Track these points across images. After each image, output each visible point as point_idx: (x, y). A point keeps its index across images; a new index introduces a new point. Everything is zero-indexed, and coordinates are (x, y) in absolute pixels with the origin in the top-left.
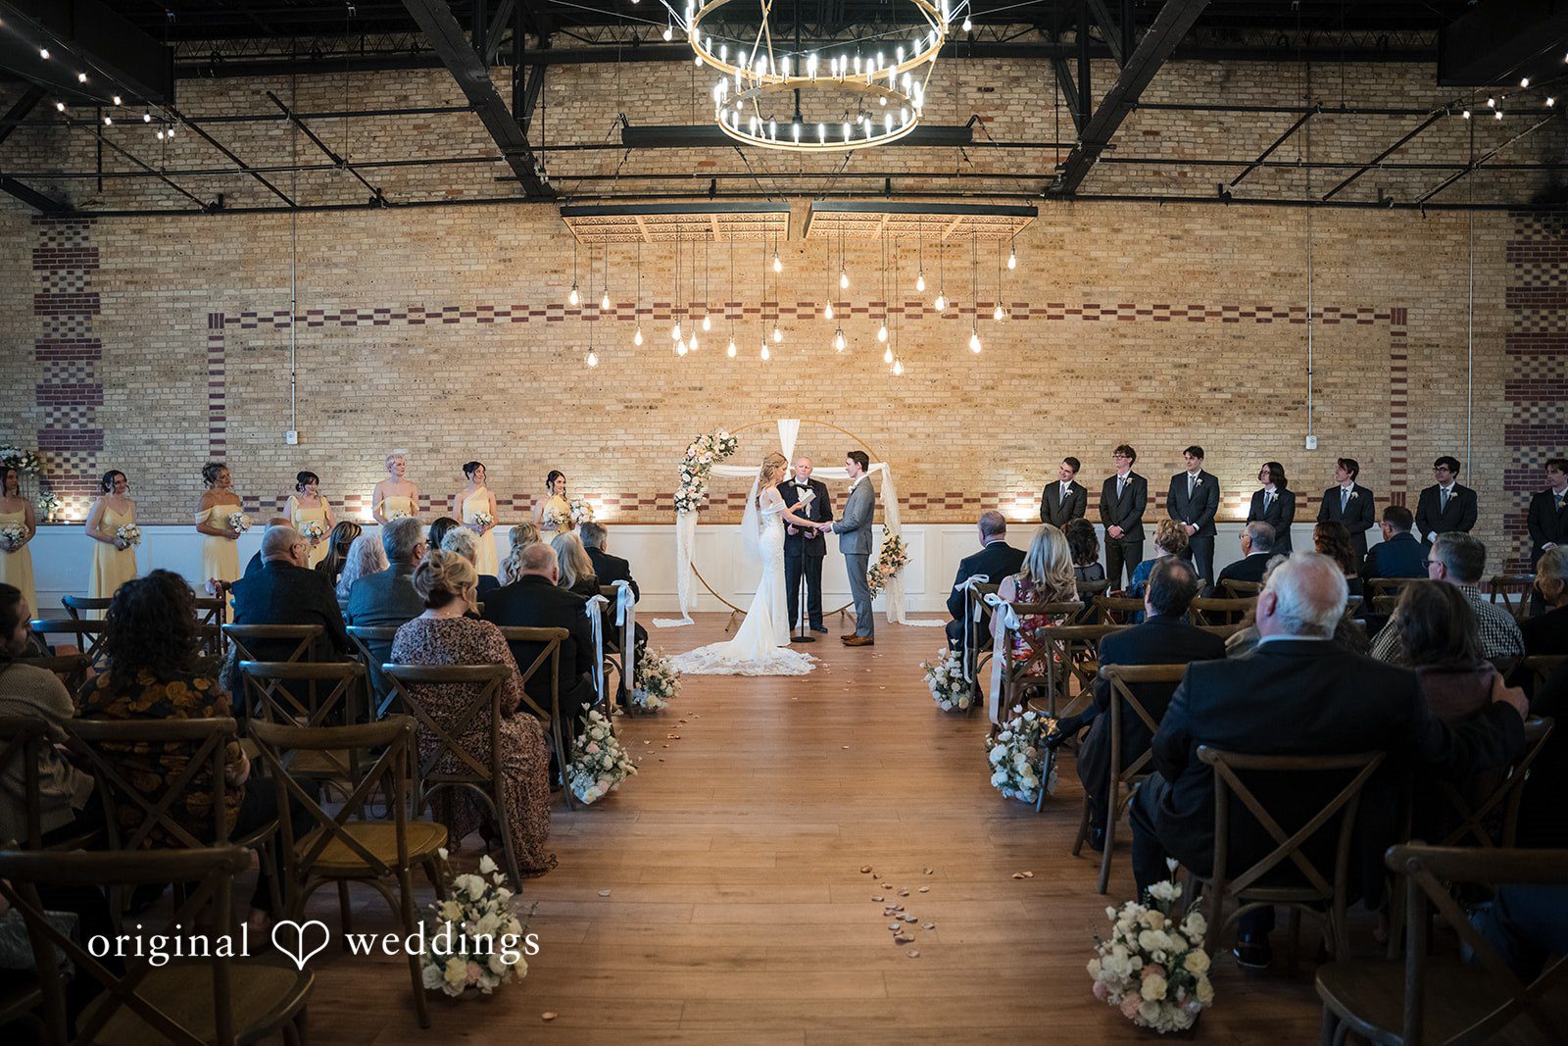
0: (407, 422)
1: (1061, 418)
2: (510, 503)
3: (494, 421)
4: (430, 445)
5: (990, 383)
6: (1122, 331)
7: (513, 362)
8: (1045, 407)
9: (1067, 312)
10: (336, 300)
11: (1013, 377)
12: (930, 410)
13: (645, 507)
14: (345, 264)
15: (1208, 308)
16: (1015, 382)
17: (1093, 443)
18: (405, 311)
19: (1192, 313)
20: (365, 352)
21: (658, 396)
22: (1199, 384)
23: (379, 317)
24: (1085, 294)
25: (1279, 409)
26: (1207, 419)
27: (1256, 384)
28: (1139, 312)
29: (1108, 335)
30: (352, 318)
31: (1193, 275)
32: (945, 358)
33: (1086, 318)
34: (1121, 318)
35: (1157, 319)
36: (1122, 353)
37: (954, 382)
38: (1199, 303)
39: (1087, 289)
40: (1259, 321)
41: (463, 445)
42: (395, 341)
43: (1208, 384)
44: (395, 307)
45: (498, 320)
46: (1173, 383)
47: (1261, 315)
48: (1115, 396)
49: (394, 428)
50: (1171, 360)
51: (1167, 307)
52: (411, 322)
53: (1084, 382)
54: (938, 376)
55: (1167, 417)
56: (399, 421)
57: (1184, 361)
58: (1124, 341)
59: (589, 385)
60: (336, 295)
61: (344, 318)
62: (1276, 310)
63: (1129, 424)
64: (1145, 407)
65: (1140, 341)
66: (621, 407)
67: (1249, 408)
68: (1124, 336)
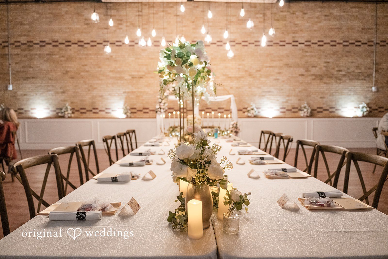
0: (53, 82)
1: (283, 81)
2: (91, 111)
3: (85, 82)
4: (62, 90)
5: (259, 69)
6: (306, 50)
7: (92, 61)
8: (278, 78)
9: (287, 43)
10: (25, 37)
11: (266, 67)
12: (238, 79)
13: (139, 113)
14: (28, 24)
15: (338, 42)
16: (268, 69)
17: (294, 90)
18: (51, 42)
19: (332, 43)
20: (37, 57)
21: (143, 73)
22: (333, 69)
23: (41, 44)
24: (293, 37)
25: (363, 78)
26: (336, 81)
27: (355, 69)
28: (313, 43)
29: (301, 52)
30: (31, 44)
31: (332, 29)
32: (243, 60)
33: (293, 46)
34: (306, 45)
35: (319, 45)
36: (306, 58)
37: (246, 69)
38: (335, 39)
39: (294, 35)
40: (356, 46)
41: (74, 90)
42: (47, 53)
43: (337, 69)
44: (47, 40)
45: (86, 46)
46: (324, 69)
47: (357, 44)
48: (303, 73)
49: (49, 84)
50: (323, 60)
51: (322, 41)
52: (54, 46)
53: (292, 69)
54: (241, 67)
55: (321, 81)
56: (50, 81)
57: (328, 60)
58: (307, 54)
59: (119, 69)
60: (25, 35)
61: (29, 44)
62: (363, 42)
63: (308, 83)
64: (314, 77)
65: (312, 54)
66: (130, 78)
67: (351, 77)
68: (306, 52)
